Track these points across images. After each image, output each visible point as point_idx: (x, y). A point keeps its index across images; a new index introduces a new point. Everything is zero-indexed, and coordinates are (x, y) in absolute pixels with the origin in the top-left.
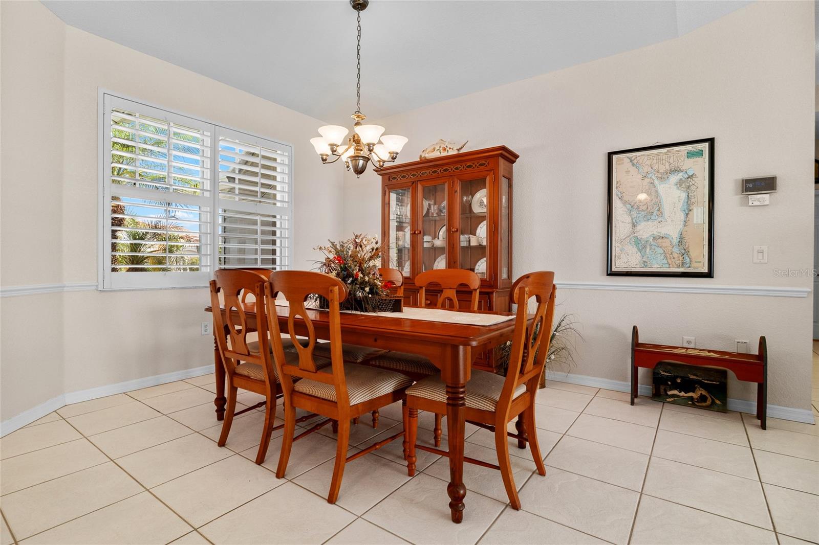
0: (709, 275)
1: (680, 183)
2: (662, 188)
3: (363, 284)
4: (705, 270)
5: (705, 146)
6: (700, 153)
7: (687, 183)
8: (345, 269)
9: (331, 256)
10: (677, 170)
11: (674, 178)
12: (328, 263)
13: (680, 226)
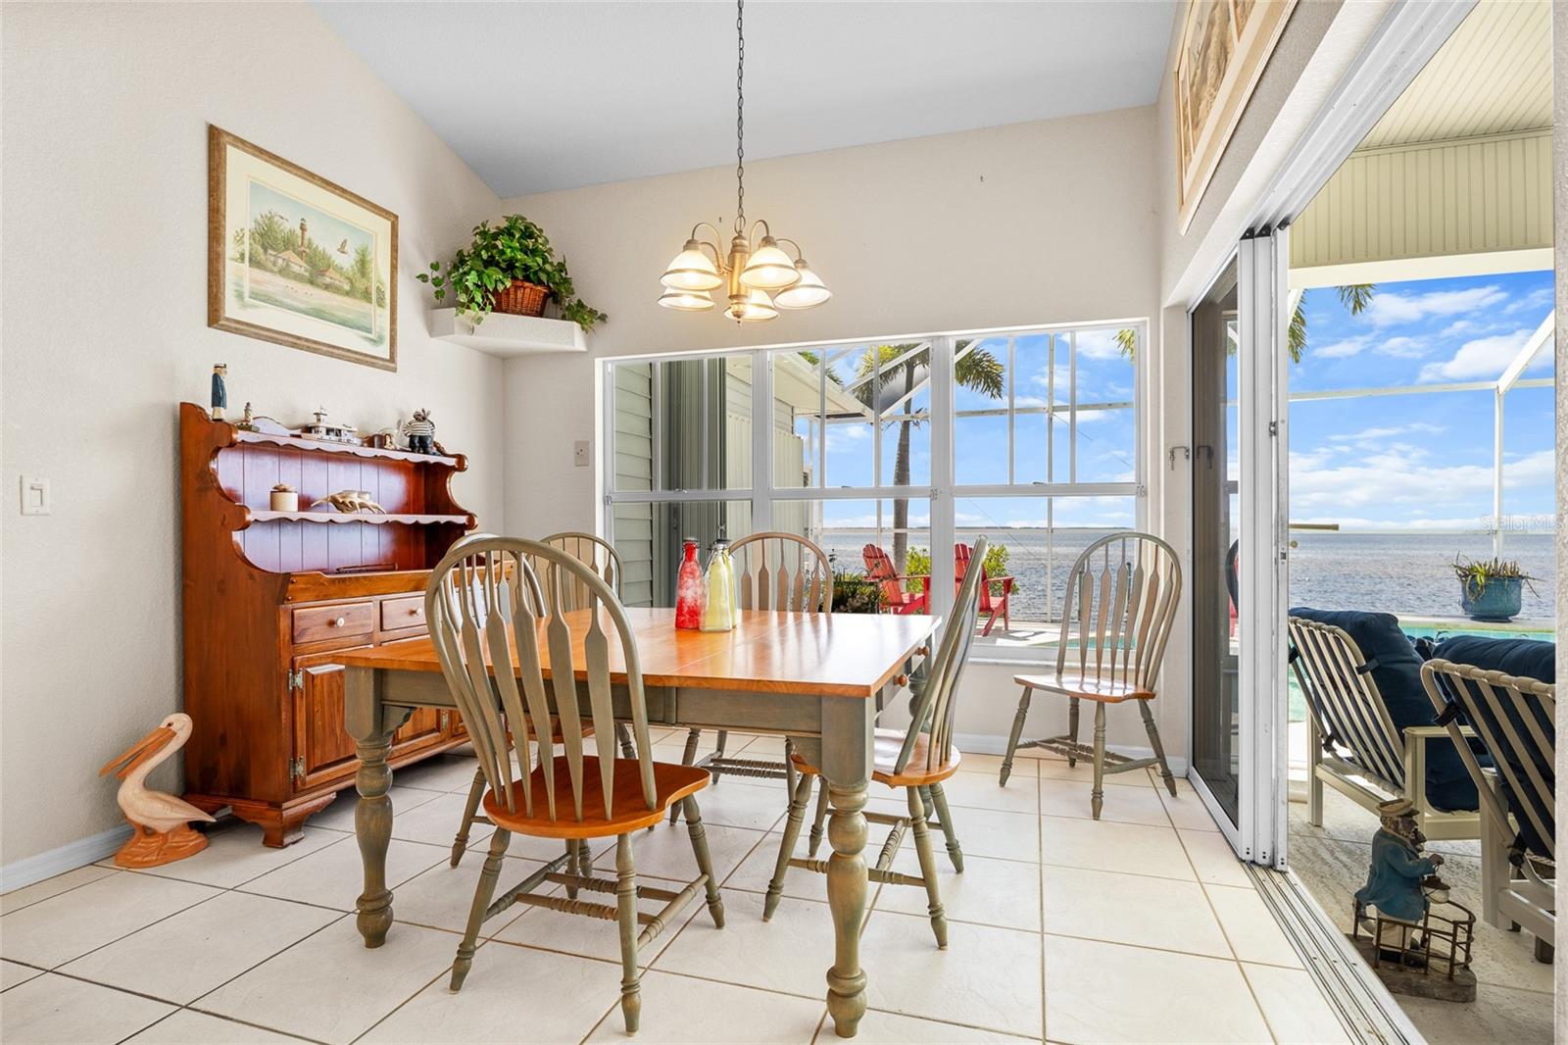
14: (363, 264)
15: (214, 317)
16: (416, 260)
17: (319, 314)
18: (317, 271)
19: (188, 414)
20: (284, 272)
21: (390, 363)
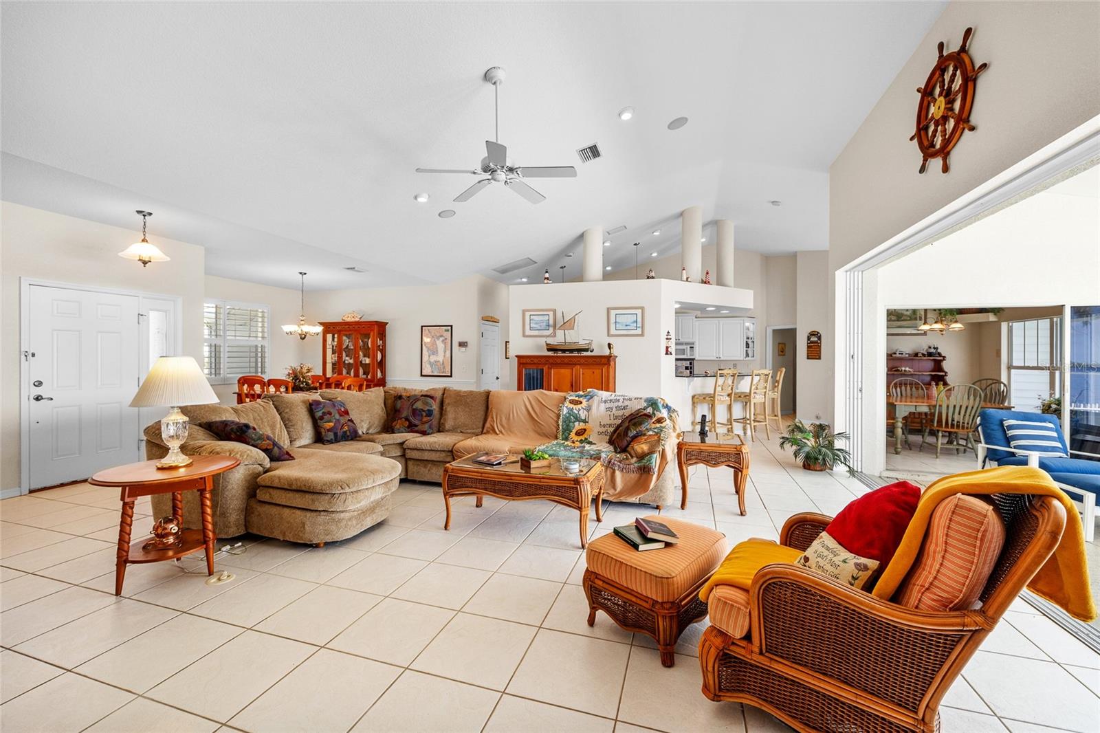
0: (451, 376)
1: (443, 341)
2: (437, 342)
3: (303, 382)
4: (449, 374)
5: (450, 328)
6: (448, 330)
7: (444, 341)
8: (295, 377)
9: (291, 372)
10: (442, 336)
11: (441, 339)
12: (289, 375)
13: (443, 358)
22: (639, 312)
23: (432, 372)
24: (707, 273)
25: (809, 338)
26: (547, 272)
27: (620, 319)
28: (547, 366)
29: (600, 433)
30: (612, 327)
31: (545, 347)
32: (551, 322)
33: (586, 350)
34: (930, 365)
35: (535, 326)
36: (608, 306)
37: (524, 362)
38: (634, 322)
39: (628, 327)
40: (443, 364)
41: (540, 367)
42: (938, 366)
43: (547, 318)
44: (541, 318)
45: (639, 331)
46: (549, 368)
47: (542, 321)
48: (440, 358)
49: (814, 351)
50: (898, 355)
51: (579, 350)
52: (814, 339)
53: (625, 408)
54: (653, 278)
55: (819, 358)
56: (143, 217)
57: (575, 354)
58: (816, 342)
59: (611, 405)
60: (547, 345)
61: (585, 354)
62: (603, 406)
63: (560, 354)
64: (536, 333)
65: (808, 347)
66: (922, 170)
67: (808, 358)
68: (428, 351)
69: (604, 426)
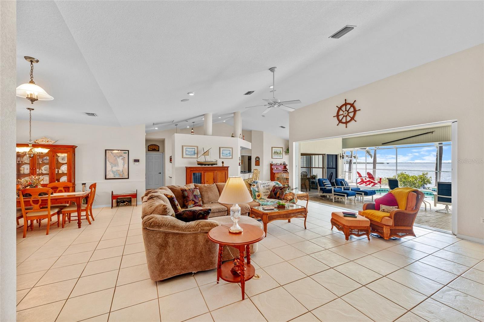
0: (128, 178)
1: (122, 159)
2: (118, 159)
5: (127, 152)
6: (126, 153)
7: (123, 159)
10: (122, 156)
11: (121, 158)
13: (122, 168)
14: (280, 152)
15: (272, 158)
16: (284, 150)
17: (278, 156)
18: (277, 153)
19: (271, 164)
20: (276, 154)
21: (282, 158)
22: (231, 149)
23: (115, 176)
24: (244, 136)
25: (256, 159)
26: (192, 129)
27: (224, 152)
28: (203, 171)
29: (264, 195)
30: (221, 155)
31: (197, 163)
32: (196, 152)
33: (214, 164)
34: (283, 167)
35: (188, 153)
36: (220, 146)
37: (193, 170)
38: (229, 153)
39: (227, 155)
40: (122, 172)
41: (200, 172)
42: (285, 167)
43: (194, 150)
44: (191, 150)
45: (231, 157)
46: (204, 172)
47: (192, 151)
48: (120, 168)
49: (258, 163)
50: (278, 164)
51: (212, 165)
52: (257, 159)
53: (269, 186)
54: (234, 137)
55: (259, 165)
56: (30, 63)
57: (210, 166)
58: (258, 160)
59: (264, 185)
60: (198, 162)
61: (214, 166)
62: (262, 186)
63: (207, 166)
64: (189, 156)
65: (256, 162)
66: (338, 125)
67: (256, 165)
68: (111, 164)
69: (264, 193)
